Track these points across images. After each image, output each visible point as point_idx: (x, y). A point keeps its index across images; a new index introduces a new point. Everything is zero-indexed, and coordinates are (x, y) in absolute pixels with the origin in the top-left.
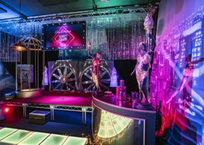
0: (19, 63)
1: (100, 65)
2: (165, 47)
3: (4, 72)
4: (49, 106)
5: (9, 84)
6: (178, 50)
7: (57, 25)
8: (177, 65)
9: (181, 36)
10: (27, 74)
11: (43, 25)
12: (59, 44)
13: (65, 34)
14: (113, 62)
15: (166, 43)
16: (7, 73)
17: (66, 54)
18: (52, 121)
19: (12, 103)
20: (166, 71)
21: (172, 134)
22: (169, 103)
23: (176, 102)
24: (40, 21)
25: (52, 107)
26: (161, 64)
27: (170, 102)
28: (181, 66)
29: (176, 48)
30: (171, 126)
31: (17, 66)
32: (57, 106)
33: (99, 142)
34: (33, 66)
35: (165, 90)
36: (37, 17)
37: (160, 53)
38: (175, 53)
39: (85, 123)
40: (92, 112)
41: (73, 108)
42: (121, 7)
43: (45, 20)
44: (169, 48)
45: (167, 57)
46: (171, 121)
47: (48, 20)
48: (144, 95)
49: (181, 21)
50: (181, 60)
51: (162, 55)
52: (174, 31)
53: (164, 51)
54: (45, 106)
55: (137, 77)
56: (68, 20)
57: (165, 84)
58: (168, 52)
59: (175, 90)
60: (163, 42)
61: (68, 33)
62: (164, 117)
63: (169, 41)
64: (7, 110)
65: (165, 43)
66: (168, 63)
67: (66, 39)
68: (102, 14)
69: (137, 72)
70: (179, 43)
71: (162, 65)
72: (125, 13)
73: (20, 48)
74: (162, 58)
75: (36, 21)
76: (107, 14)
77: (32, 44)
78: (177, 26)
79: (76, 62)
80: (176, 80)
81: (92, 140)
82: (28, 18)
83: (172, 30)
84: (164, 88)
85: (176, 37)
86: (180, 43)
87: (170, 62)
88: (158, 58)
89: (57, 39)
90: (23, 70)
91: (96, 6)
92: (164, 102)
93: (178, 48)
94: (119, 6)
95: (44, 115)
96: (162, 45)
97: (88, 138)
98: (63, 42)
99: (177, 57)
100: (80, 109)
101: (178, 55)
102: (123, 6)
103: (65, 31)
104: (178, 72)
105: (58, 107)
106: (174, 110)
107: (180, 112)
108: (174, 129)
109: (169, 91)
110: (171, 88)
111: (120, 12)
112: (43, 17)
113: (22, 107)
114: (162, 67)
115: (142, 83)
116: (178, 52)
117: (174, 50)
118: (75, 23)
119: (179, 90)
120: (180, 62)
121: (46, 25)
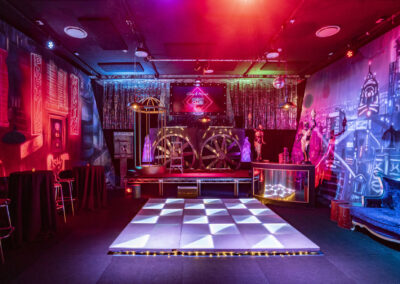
6: (325, 126)
9: (327, 117)
11: (171, 84)
12: (192, 108)
23: (324, 163)
25: (199, 181)
29: (323, 124)
61: (204, 96)
67: (201, 103)
80: (323, 147)
82: (160, 77)
86: (327, 121)
87: (319, 133)
89: (190, 102)
90: (119, 141)
98: (198, 106)
99: (324, 130)
103: (200, 94)
107: (327, 168)
118: (215, 85)
121: (175, 84)
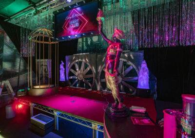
3: (25, 67)
4: (52, 111)
11: (54, 13)
12: (70, 32)
13: (76, 18)
14: (142, 54)
25: (56, 113)
31: (37, 60)
41: (81, 121)
54: (49, 111)
61: (80, 17)
64: (20, 106)
82: (37, 5)
89: (68, 26)
95: (45, 123)
98: (74, 29)
100: (90, 124)
105: (62, 115)
113: (30, 107)
121: (56, 11)
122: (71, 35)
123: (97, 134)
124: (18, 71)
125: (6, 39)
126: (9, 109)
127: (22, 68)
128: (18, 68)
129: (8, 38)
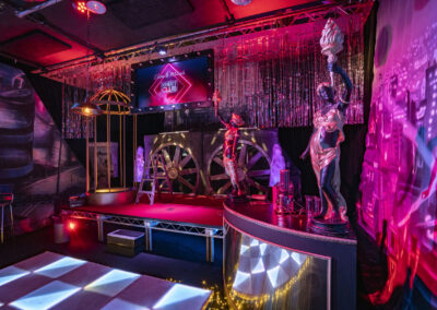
0: (92, 140)
1: (238, 138)
2: (394, 92)
3: (69, 157)
4: (142, 222)
5: (76, 179)
6: (424, 97)
7: (158, 62)
8: (421, 132)
9: (429, 63)
10: (106, 161)
11: (133, 66)
12: (162, 100)
13: (173, 78)
14: (275, 134)
15: (396, 82)
16: (74, 159)
17: (180, 121)
18: (148, 252)
19: (79, 214)
20: (397, 148)
21: (409, 301)
22: (403, 227)
23: (420, 224)
24: (127, 59)
25: (148, 225)
26: (386, 132)
27: (407, 223)
28: (429, 135)
29: (418, 91)
30: (408, 281)
31: (89, 145)
32: (158, 223)
33: (235, 302)
34: (116, 144)
35: (395, 194)
36: (122, 51)
37: (384, 106)
38: (417, 105)
39: (212, 260)
40: (223, 237)
41: (188, 228)
42: (289, 11)
43: (137, 55)
44: (403, 94)
45: (399, 115)
46: (409, 270)
47: (142, 54)
48: (330, 204)
49: (430, 25)
50: (431, 121)
51: (386, 112)
52: (413, 51)
53: (391, 102)
54: (136, 223)
55: (314, 163)
56: (179, 51)
57: (395, 180)
58: (399, 102)
59: (416, 194)
60: (389, 82)
61: (179, 77)
62: (394, 258)
63: (403, 77)
64: (72, 226)
65: (393, 83)
66: (401, 130)
67: (174, 89)
68: (248, 31)
69: (312, 152)
70: (424, 80)
71: (387, 136)
72: (297, 22)
73: (87, 111)
74: (387, 120)
75: (121, 59)
76: (258, 29)
77: (113, 103)
78: (421, 39)
79: (198, 135)
80: (419, 169)
81: (223, 296)
82: (107, 54)
83: (409, 49)
84: (394, 190)
85: (417, 65)
86: (428, 81)
87: (405, 126)
88: (379, 120)
89: (159, 90)
90: (99, 153)
91: (232, 16)
92: (392, 223)
93: (423, 91)
94: (284, 10)
95: (133, 238)
96: (387, 88)
97: (215, 291)
98: (169, 95)
99: (420, 114)
100: (202, 230)
101: (423, 109)
102: (294, 8)
103: (172, 74)
104: (424, 151)
105: (160, 226)
106: (415, 242)
107: (430, 247)
108: (416, 289)
109: (404, 197)
110: (407, 189)
111: (287, 22)
112: (132, 51)
113: (96, 222)
114: (388, 139)
115: (323, 175)
116: (424, 103)
117: (414, 98)
118: (193, 55)
119: (427, 193)
120: (428, 125)
121: (137, 64)
122: (165, 105)
123: (212, 241)
124: (57, 166)
125: (39, 107)
126: (60, 227)
127: (64, 159)
128: (57, 159)
129: (41, 104)
